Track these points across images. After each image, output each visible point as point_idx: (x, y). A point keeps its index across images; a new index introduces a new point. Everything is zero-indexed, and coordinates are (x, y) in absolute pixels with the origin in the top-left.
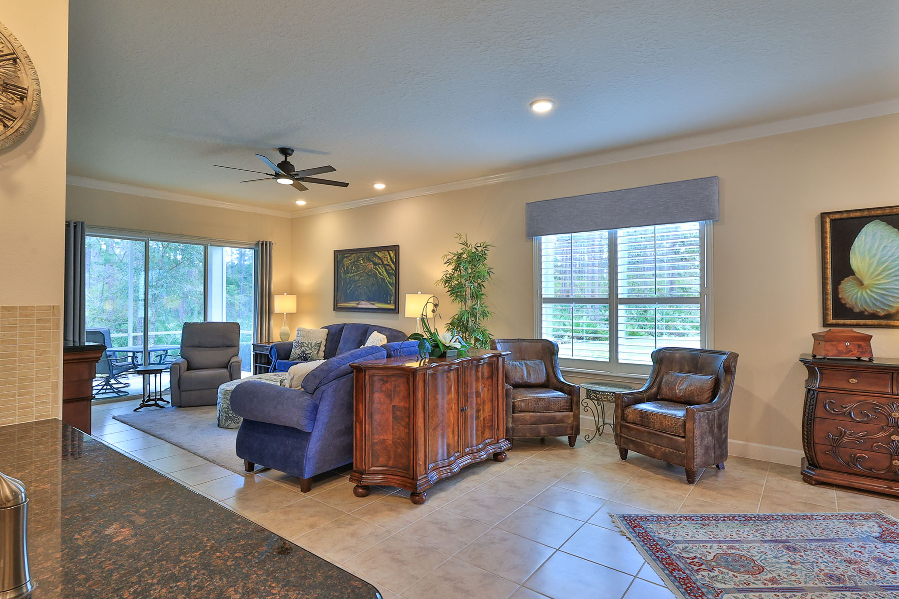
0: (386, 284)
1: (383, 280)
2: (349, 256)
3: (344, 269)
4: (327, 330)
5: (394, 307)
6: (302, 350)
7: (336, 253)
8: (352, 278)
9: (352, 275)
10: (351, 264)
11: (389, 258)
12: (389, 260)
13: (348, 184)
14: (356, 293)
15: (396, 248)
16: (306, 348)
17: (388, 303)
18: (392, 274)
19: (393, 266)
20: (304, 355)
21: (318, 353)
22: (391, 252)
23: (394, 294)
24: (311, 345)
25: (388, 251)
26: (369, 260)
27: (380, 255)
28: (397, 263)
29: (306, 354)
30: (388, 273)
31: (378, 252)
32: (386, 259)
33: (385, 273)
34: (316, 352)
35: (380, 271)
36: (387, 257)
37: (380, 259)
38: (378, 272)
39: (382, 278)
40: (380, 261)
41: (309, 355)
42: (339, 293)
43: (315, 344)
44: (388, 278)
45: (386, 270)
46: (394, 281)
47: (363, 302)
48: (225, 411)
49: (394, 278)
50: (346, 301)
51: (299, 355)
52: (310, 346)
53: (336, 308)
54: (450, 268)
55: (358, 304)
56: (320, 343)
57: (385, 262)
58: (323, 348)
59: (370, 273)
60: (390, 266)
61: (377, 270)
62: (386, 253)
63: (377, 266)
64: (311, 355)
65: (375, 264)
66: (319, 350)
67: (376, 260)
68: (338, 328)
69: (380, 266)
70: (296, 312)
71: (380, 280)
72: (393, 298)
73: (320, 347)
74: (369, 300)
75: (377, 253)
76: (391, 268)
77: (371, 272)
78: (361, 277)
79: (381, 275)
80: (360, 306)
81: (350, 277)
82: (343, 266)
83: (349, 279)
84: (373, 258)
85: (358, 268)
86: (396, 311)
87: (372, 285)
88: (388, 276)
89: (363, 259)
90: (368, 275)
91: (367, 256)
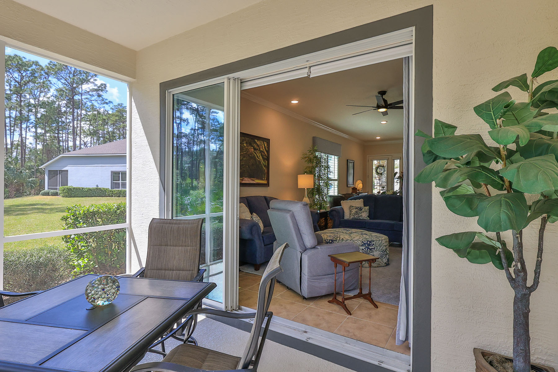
0: (261, 165)
5: (266, 183)
11: (264, 146)
12: (264, 148)
15: (268, 141)
17: (262, 180)
18: (265, 158)
19: (266, 153)
22: (265, 143)
23: (266, 173)
25: (263, 142)
26: (251, 144)
27: (258, 143)
28: (268, 151)
30: (263, 157)
33: (261, 157)
35: (258, 155)
36: (262, 146)
37: (258, 145)
38: (257, 155)
39: (259, 161)
40: (258, 148)
44: (263, 161)
45: (261, 154)
46: (267, 164)
47: (246, 179)
49: (267, 162)
55: (242, 180)
57: (261, 149)
59: (251, 156)
60: (264, 153)
61: (256, 154)
63: (256, 151)
65: (255, 149)
67: (256, 146)
69: (258, 151)
71: (258, 163)
72: (266, 176)
75: (256, 140)
79: (259, 158)
80: (244, 182)
84: (253, 144)
86: (267, 185)
87: (253, 165)
88: (263, 159)
89: (246, 143)
90: (250, 157)
91: (250, 141)
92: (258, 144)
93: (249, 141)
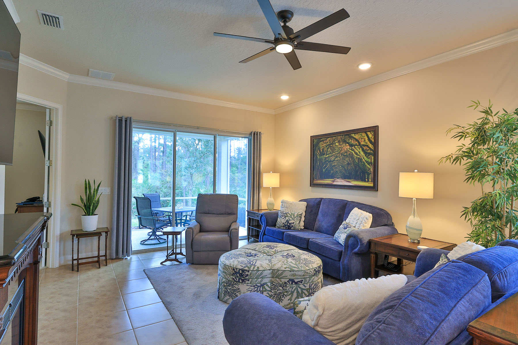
0: (363, 163)
1: (360, 160)
2: (325, 140)
3: (320, 151)
4: (306, 203)
5: (372, 185)
6: (286, 219)
7: (314, 139)
8: (327, 159)
9: (328, 156)
10: (326, 147)
11: (366, 138)
12: (367, 140)
13: (351, 48)
14: (332, 172)
15: (375, 130)
16: (290, 218)
17: (365, 181)
18: (370, 154)
19: (371, 146)
20: (288, 224)
21: (299, 223)
22: (369, 133)
23: (372, 173)
24: (294, 216)
25: (366, 132)
26: (345, 142)
27: (357, 136)
28: (375, 143)
29: (290, 224)
30: (365, 153)
31: (355, 134)
32: (363, 140)
33: (362, 153)
34: (298, 222)
35: (356, 151)
36: (364, 139)
37: (357, 140)
38: (355, 152)
39: (359, 158)
40: (357, 142)
41: (292, 225)
42: (315, 172)
43: (297, 215)
44: (365, 158)
45: (363, 150)
46: (373, 161)
47: (338, 180)
48: (224, 286)
49: (373, 157)
50: (321, 178)
51: (284, 223)
52: (293, 217)
53: (312, 184)
54: (467, 142)
55: (334, 181)
56: (301, 214)
57: (363, 143)
58: (303, 219)
59: (345, 154)
60: (368, 146)
61: (353, 150)
62: (364, 134)
63: (353, 148)
64: (294, 225)
65: (351, 145)
66: (300, 220)
67: (353, 142)
68: (316, 201)
69: (356, 147)
70: (279, 187)
71: (357, 161)
72: (371, 176)
73: (301, 217)
74: (345, 177)
75: (353, 135)
76: (369, 147)
77: (347, 153)
78: (336, 157)
79: (358, 155)
80: (335, 183)
81: (326, 158)
82: (319, 149)
83: (325, 160)
84: (349, 141)
85: (333, 150)
86: (375, 188)
87: (348, 164)
88: (366, 156)
89: (339, 142)
90: (344, 155)
91: (343, 139)
92: (357, 138)
93: (342, 139)
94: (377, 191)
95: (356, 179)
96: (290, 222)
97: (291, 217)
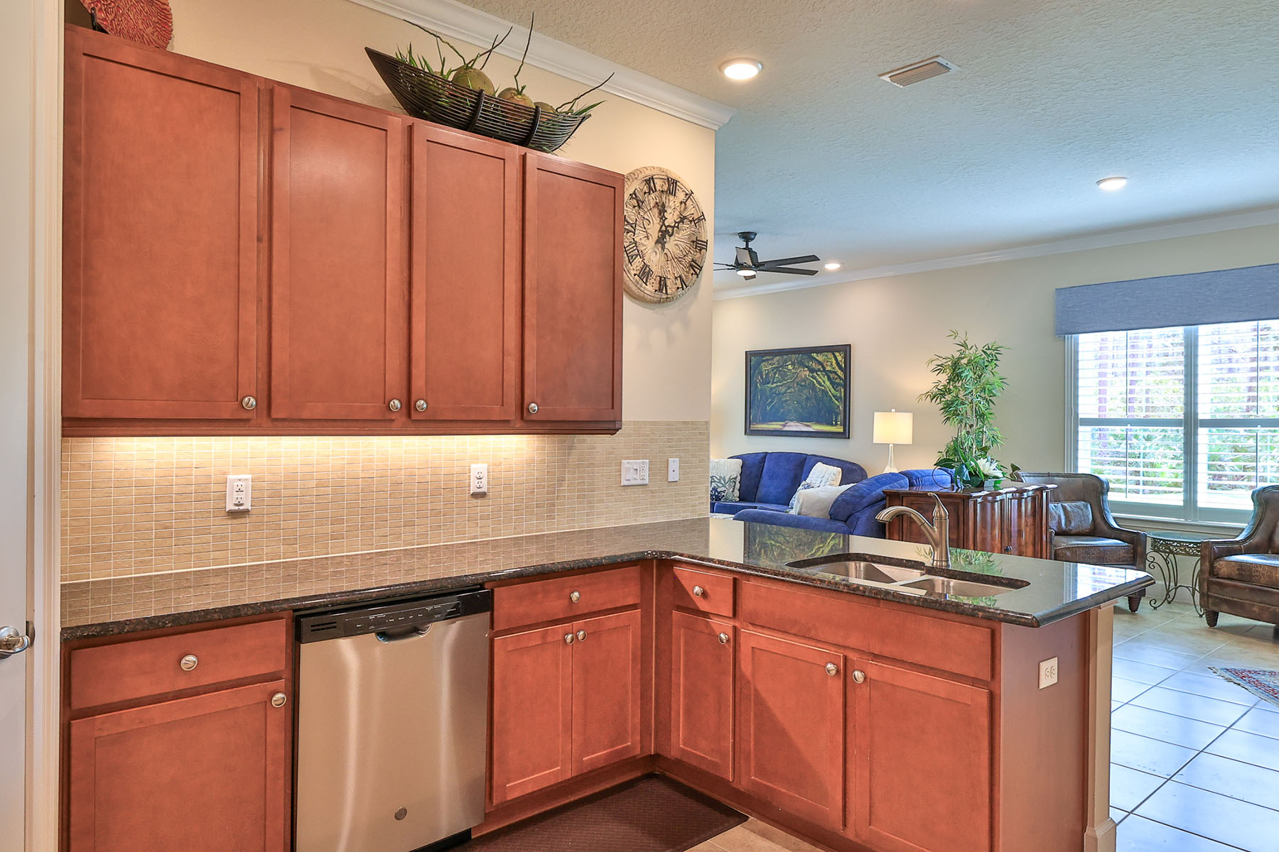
0: (829, 398)
1: (825, 392)
2: (770, 360)
3: (762, 377)
4: (740, 461)
5: (842, 430)
6: (712, 486)
7: (749, 355)
8: (774, 390)
9: (775, 385)
10: (773, 370)
11: (834, 362)
12: (834, 365)
14: (782, 410)
15: (846, 350)
16: (718, 484)
17: (832, 425)
18: (838, 384)
19: (840, 373)
20: (717, 494)
21: (733, 491)
22: (837, 354)
23: (842, 413)
24: (724, 480)
25: (833, 353)
26: (802, 365)
27: (820, 358)
28: (847, 369)
29: (719, 493)
30: (832, 383)
31: (817, 353)
32: (829, 364)
33: (828, 383)
34: (732, 490)
35: (820, 380)
36: (831, 362)
37: (820, 363)
38: (817, 381)
39: (823, 390)
40: (820, 367)
41: (723, 494)
42: (752, 411)
43: (730, 479)
44: (833, 390)
45: (829, 379)
46: (843, 395)
47: (792, 423)
49: (843, 390)
50: (764, 421)
52: (723, 482)
53: (749, 431)
55: (784, 426)
56: (735, 478)
57: (828, 368)
58: (738, 485)
59: (803, 384)
60: (835, 373)
61: (815, 378)
62: (830, 355)
63: (815, 374)
64: (725, 494)
65: (812, 371)
66: (734, 487)
67: (814, 365)
68: (758, 458)
69: (819, 373)
71: (820, 394)
72: (840, 418)
73: (735, 482)
74: (801, 419)
75: (814, 355)
76: (838, 375)
77: (805, 381)
78: (789, 388)
79: (822, 386)
80: (786, 429)
81: (772, 388)
82: (761, 373)
83: (770, 391)
84: (808, 363)
85: (784, 376)
86: (845, 435)
87: (807, 399)
88: (833, 387)
89: (793, 364)
90: (801, 385)
91: (799, 360)
92: (820, 360)
93: (797, 359)
94: (849, 438)
95: (819, 422)
96: (719, 490)
97: (720, 482)
